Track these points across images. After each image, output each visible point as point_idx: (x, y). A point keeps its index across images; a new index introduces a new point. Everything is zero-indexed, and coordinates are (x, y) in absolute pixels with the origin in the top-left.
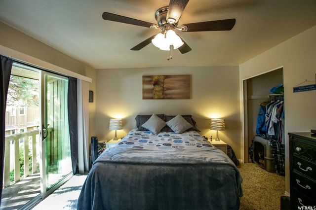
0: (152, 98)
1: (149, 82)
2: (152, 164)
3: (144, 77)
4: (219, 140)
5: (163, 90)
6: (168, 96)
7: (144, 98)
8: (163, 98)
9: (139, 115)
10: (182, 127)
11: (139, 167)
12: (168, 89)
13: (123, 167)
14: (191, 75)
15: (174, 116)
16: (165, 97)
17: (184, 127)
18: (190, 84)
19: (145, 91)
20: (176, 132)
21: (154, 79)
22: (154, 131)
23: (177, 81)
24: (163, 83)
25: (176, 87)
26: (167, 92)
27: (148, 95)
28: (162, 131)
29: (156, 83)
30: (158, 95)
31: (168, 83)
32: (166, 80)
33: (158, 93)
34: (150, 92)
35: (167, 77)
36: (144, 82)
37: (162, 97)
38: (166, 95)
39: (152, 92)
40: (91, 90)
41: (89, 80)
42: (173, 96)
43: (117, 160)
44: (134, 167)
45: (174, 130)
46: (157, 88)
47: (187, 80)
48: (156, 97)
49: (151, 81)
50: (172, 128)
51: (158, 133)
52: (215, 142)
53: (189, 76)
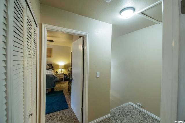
17: (47, 68)
18: (51, 52)
47: (50, 50)
52: (60, 73)
53: (51, 48)
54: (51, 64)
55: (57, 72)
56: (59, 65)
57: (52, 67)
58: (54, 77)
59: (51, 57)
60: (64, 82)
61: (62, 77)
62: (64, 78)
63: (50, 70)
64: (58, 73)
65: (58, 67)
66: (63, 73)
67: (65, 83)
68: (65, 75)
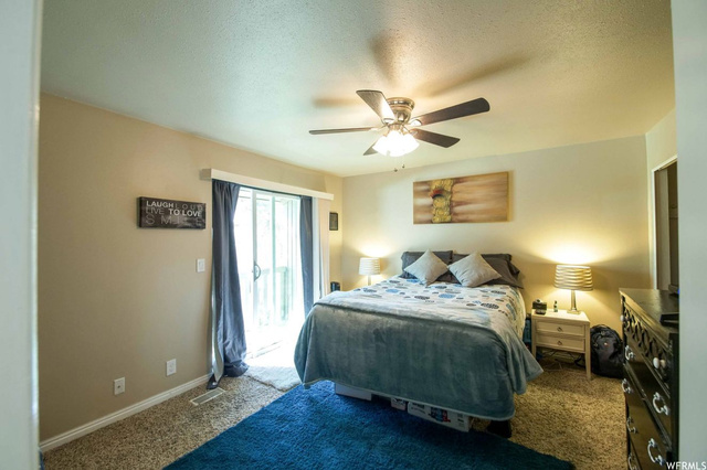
0: (431, 222)
1: (425, 193)
2: (373, 313)
3: (416, 184)
4: (578, 312)
5: (451, 206)
6: (460, 217)
7: (416, 222)
8: (451, 222)
9: (407, 253)
10: (476, 276)
11: (359, 315)
12: (460, 203)
13: (341, 312)
14: (512, 172)
15: (465, 256)
16: (454, 218)
17: (480, 277)
18: (507, 191)
19: (417, 210)
20: (463, 284)
21: (434, 187)
22: (422, 278)
23: (480, 186)
24: (451, 193)
25: (477, 198)
26: (458, 209)
27: (424, 217)
28: (439, 280)
29: (438, 194)
30: (441, 216)
31: (461, 193)
32: (458, 187)
33: (441, 213)
34: (426, 212)
35: (457, 180)
36: (417, 194)
37: (448, 218)
38: (456, 214)
39: (430, 211)
40: (333, 211)
41: (329, 196)
42: (471, 217)
43: (336, 303)
44: (353, 314)
45: (460, 280)
46: (441, 203)
47: (502, 183)
48: (438, 220)
49: (428, 190)
50: (457, 277)
51: (429, 283)
52: (563, 314)
53: (507, 173)
54: (508, 258)
55: (544, 307)
56: (553, 266)
57: (515, 273)
58: (498, 350)
59: (504, 219)
60: (598, 383)
61: (582, 347)
62: (594, 355)
63: (497, 288)
64: (549, 313)
65: (547, 273)
66: (582, 317)
67: (603, 391)
68: (597, 330)
